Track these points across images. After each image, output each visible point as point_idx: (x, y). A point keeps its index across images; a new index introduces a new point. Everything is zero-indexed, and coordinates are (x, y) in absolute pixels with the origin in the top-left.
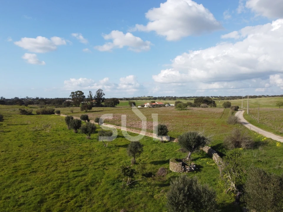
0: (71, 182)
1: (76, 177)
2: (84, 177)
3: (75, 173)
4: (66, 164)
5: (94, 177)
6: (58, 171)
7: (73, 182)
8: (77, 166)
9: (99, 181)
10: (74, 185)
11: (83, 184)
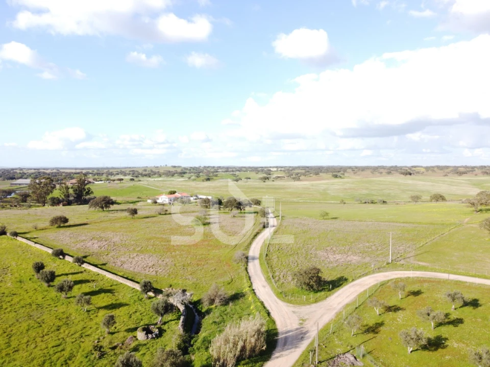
0: (53, 358)
1: (56, 353)
2: (63, 353)
3: (54, 348)
4: (44, 340)
5: (71, 352)
6: (38, 348)
7: (54, 358)
8: (55, 340)
9: (76, 355)
10: (55, 361)
11: (62, 359)
